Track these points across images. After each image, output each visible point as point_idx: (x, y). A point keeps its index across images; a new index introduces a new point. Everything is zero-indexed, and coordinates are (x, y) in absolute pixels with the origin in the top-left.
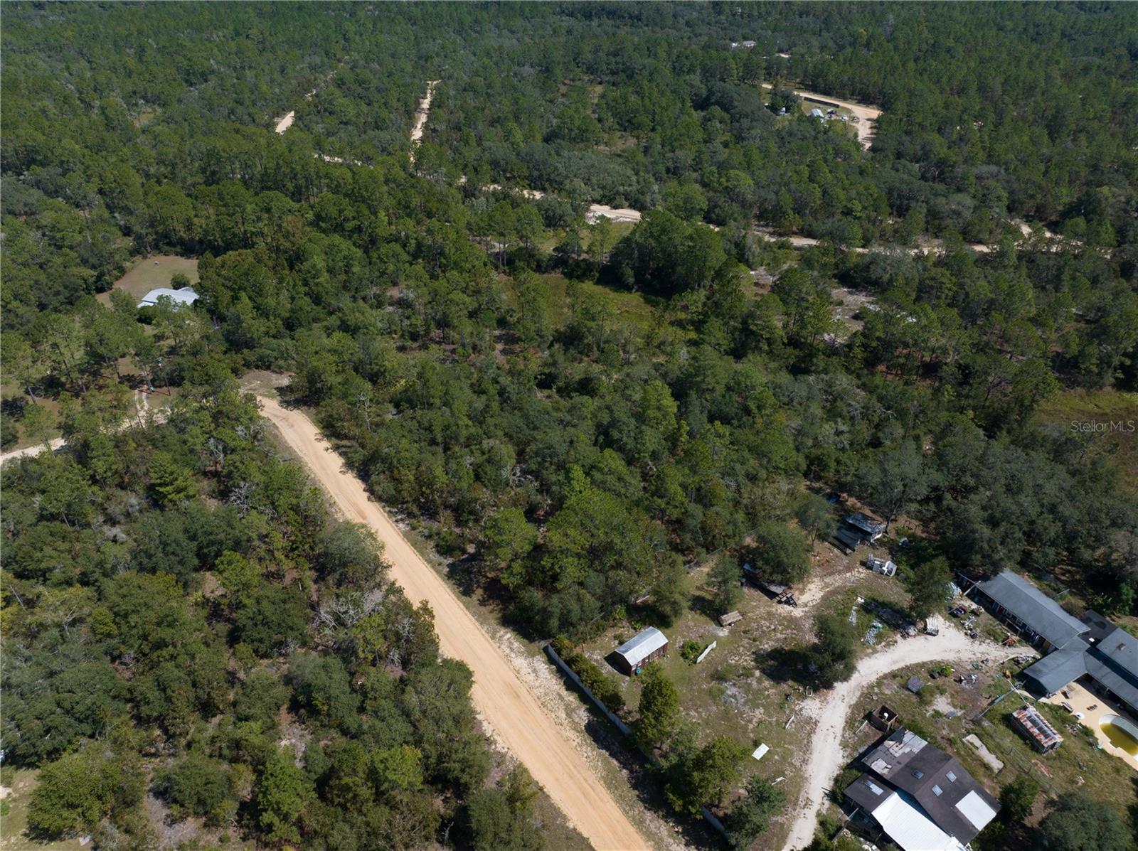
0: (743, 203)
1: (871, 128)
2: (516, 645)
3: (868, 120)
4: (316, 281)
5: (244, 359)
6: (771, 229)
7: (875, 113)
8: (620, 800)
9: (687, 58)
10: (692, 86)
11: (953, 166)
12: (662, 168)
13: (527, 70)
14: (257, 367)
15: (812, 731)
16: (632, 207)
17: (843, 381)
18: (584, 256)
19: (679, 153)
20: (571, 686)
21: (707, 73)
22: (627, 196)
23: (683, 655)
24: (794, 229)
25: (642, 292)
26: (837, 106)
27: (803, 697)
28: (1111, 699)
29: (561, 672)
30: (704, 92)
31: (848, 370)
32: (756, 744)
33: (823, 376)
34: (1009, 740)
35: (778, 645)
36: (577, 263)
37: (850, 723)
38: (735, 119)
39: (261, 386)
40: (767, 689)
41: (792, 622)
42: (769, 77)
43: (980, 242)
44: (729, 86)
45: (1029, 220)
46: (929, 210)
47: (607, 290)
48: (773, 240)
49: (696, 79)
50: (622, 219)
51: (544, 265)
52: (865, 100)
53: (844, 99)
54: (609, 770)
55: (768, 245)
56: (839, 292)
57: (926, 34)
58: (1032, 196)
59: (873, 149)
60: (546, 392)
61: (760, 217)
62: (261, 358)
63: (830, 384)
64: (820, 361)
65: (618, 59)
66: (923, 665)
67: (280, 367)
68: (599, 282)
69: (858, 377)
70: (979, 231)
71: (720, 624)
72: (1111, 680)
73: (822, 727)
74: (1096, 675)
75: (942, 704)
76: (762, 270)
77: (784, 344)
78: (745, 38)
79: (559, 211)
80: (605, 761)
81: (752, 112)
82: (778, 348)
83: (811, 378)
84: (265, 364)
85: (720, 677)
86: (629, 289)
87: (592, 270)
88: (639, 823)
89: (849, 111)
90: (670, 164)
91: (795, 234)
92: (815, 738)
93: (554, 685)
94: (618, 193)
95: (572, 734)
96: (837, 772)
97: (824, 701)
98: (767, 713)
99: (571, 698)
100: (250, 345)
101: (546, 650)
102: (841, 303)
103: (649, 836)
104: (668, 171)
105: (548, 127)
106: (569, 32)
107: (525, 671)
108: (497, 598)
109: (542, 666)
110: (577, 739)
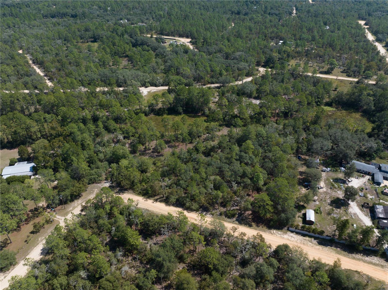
1: (192, 45)
2: (279, 233)
3: (188, 42)
5: (86, 183)
10: (129, 40)
15: (358, 216)
20: (304, 235)
23: (317, 213)
25: (185, 114)
26: (175, 39)
27: (348, 209)
29: (297, 233)
30: (134, 41)
32: (353, 225)
35: (330, 200)
36: (159, 109)
37: (361, 210)
40: (340, 211)
41: (326, 193)
50: (151, 91)
51: (147, 113)
54: (335, 250)
62: (91, 180)
68: (169, 114)
71: (315, 201)
73: (358, 214)
74: (385, 176)
75: (370, 197)
80: (332, 249)
85: (329, 214)
86: (180, 114)
88: (354, 258)
89: (179, 40)
91: (208, 84)
92: (360, 217)
93: (300, 238)
94: (146, 82)
95: (318, 247)
96: (371, 222)
97: (352, 208)
98: (346, 217)
99: (307, 238)
100: (82, 176)
101: (288, 230)
103: (359, 260)
107: (290, 238)
108: (260, 222)
109: (292, 234)
110: (320, 247)
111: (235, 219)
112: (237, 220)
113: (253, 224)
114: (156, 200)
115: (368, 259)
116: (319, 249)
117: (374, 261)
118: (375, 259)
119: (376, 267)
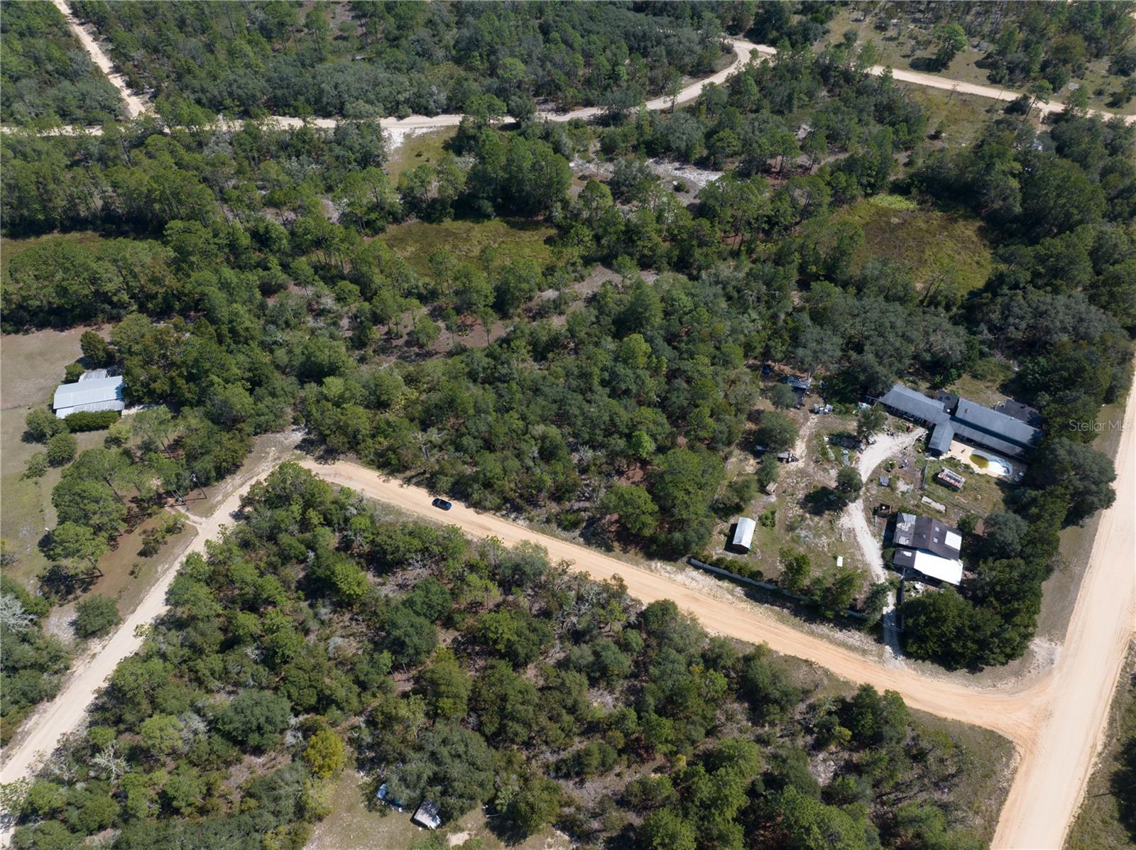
2: (669, 568)
6: (551, 105)
8: (794, 626)
15: (855, 536)
20: (720, 577)
22: (406, 102)
23: (764, 525)
24: (571, 99)
25: (501, 216)
27: (839, 517)
28: (968, 441)
29: (707, 571)
32: (835, 558)
34: (941, 491)
35: (806, 492)
37: (869, 521)
40: (818, 523)
41: (802, 473)
48: (563, 119)
51: (399, 215)
54: (777, 614)
55: (563, 126)
56: (649, 164)
61: (537, 93)
62: (257, 426)
66: (879, 466)
71: (768, 494)
72: (967, 432)
73: (858, 530)
74: (960, 432)
75: (902, 486)
80: (772, 611)
84: (263, 429)
85: (791, 528)
87: (445, 207)
88: (812, 633)
91: (574, 105)
92: (859, 539)
93: (710, 581)
94: (398, 102)
95: (743, 605)
96: (880, 552)
97: (849, 515)
98: (828, 537)
99: (726, 584)
100: (241, 419)
101: (689, 562)
102: (658, 177)
103: (821, 637)
107: (688, 582)
108: (631, 543)
109: (695, 574)
110: (748, 606)
111: (577, 532)
112: (581, 535)
113: (616, 544)
114: (408, 481)
115: (840, 635)
116: (743, 610)
117: (851, 641)
118: (855, 637)
119: (851, 654)
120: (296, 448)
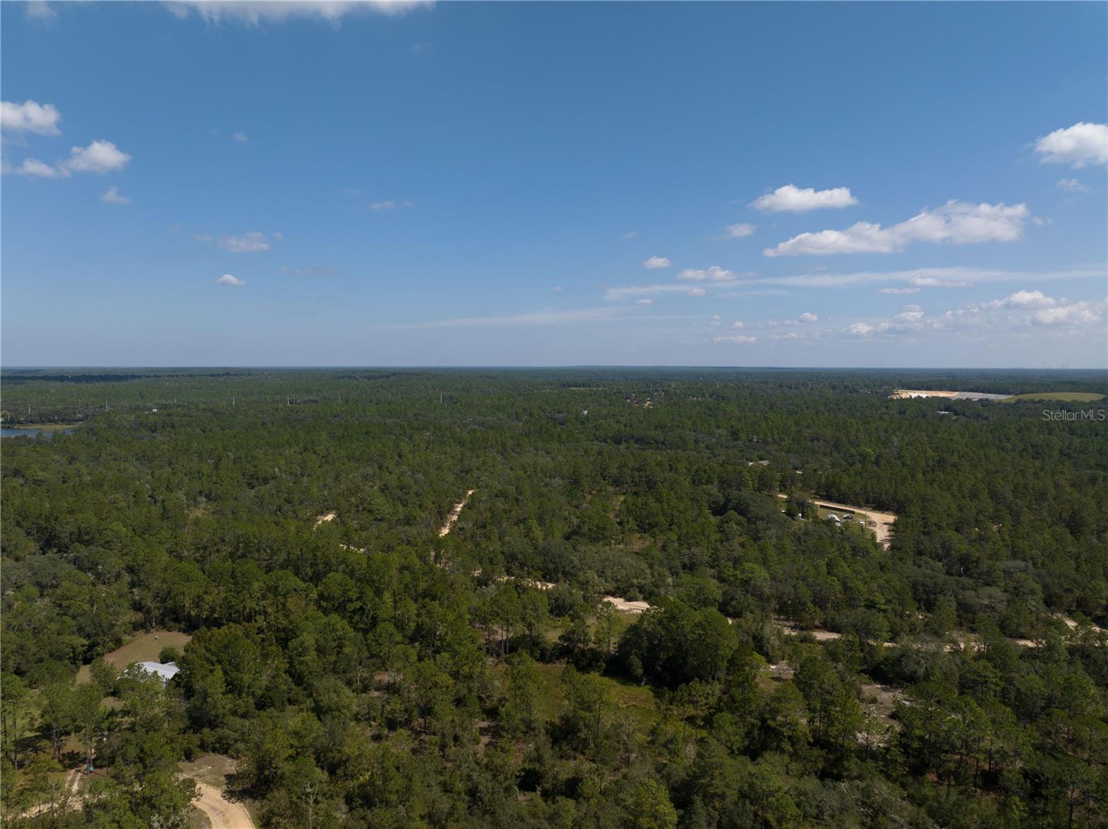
0: (761, 597)
1: (889, 531)
3: (885, 524)
4: (302, 659)
5: (202, 740)
6: (792, 623)
7: (891, 518)
9: (705, 472)
10: (710, 495)
11: (977, 562)
12: (677, 563)
13: (557, 481)
14: (214, 750)
16: (645, 599)
17: (883, 790)
18: (591, 645)
19: (695, 550)
21: (724, 484)
22: (641, 589)
24: (817, 623)
25: (653, 685)
26: (853, 513)
30: (722, 500)
31: (888, 777)
33: (857, 782)
36: (583, 652)
38: (749, 521)
39: (211, 772)
42: (783, 488)
43: (1023, 637)
44: (745, 493)
45: (1071, 614)
46: (959, 604)
47: (614, 682)
48: (793, 634)
49: (714, 489)
50: (635, 611)
51: (548, 654)
52: (880, 507)
53: (860, 507)
55: (789, 640)
56: (870, 688)
57: (930, 452)
58: (1069, 591)
59: (892, 548)
60: (530, 795)
61: (780, 611)
62: (220, 740)
63: (866, 793)
64: (853, 765)
65: (641, 473)
67: (238, 751)
68: (606, 673)
69: (903, 786)
70: (1019, 625)
76: (783, 665)
77: (809, 743)
78: (762, 459)
79: (569, 601)
81: (768, 516)
82: (804, 749)
83: (844, 786)
84: (222, 748)
86: (637, 681)
87: (598, 661)
89: (864, 516)
90: (686, 560)
91: (817, 628)
94: (632, 585)
100: (213, 725)
102: (874, 701)
104: (684, 566)
105: (569, 527)
106: (600, 453)
120: (226, 776)
